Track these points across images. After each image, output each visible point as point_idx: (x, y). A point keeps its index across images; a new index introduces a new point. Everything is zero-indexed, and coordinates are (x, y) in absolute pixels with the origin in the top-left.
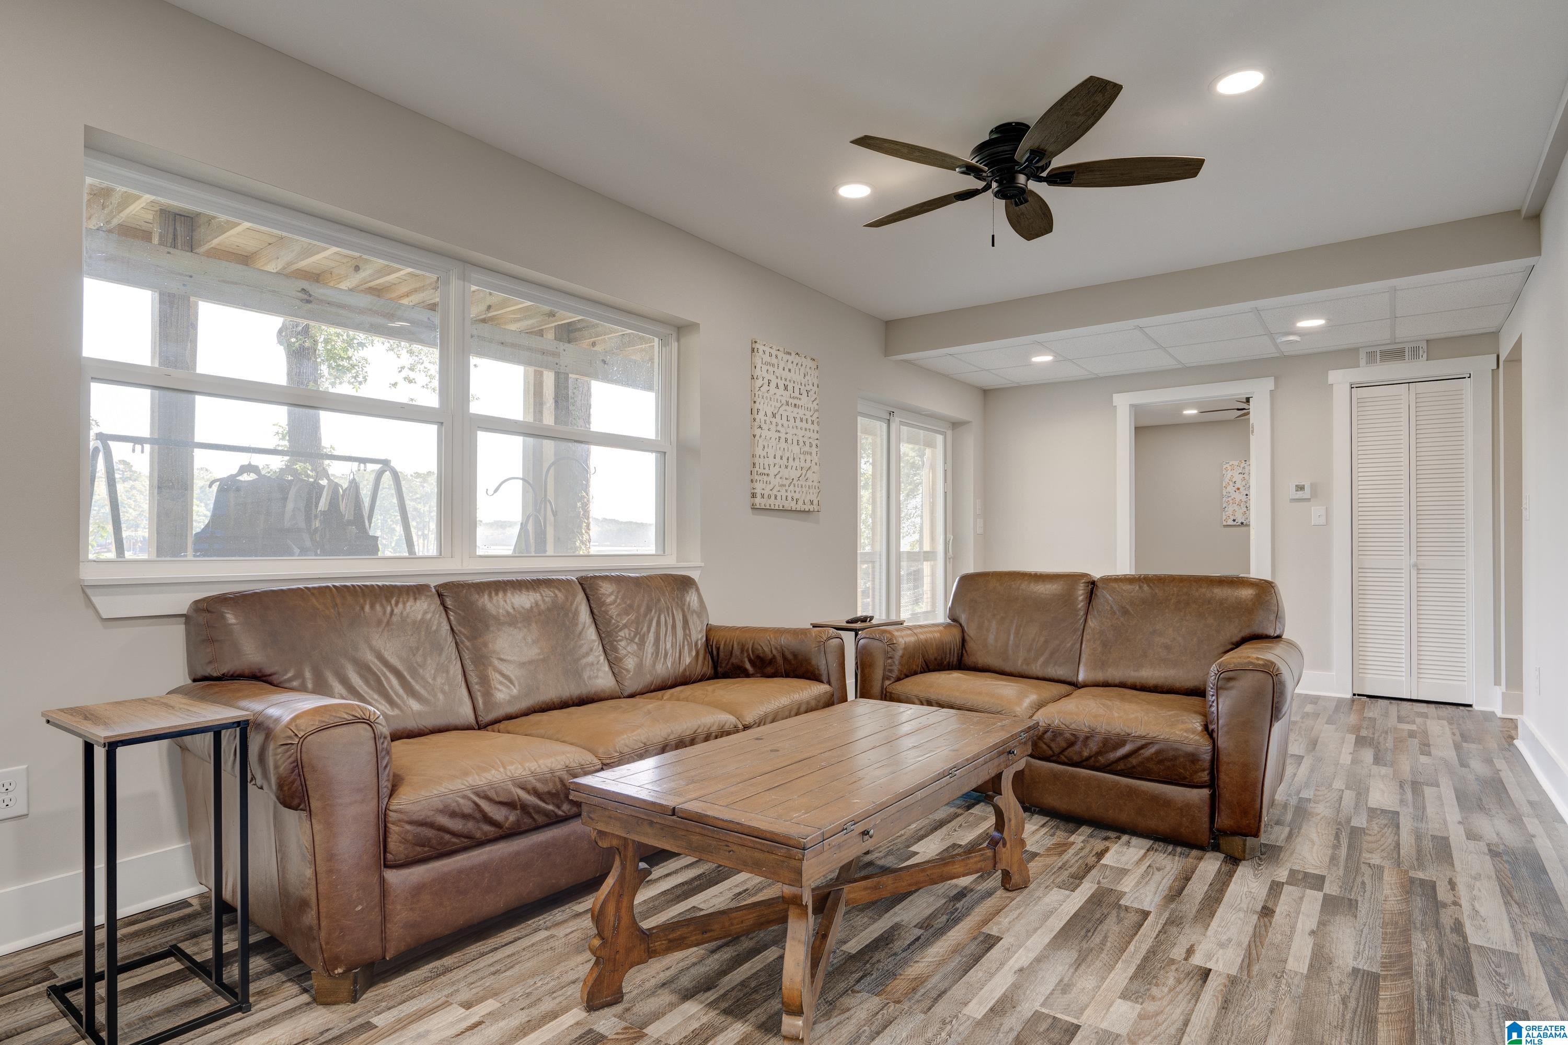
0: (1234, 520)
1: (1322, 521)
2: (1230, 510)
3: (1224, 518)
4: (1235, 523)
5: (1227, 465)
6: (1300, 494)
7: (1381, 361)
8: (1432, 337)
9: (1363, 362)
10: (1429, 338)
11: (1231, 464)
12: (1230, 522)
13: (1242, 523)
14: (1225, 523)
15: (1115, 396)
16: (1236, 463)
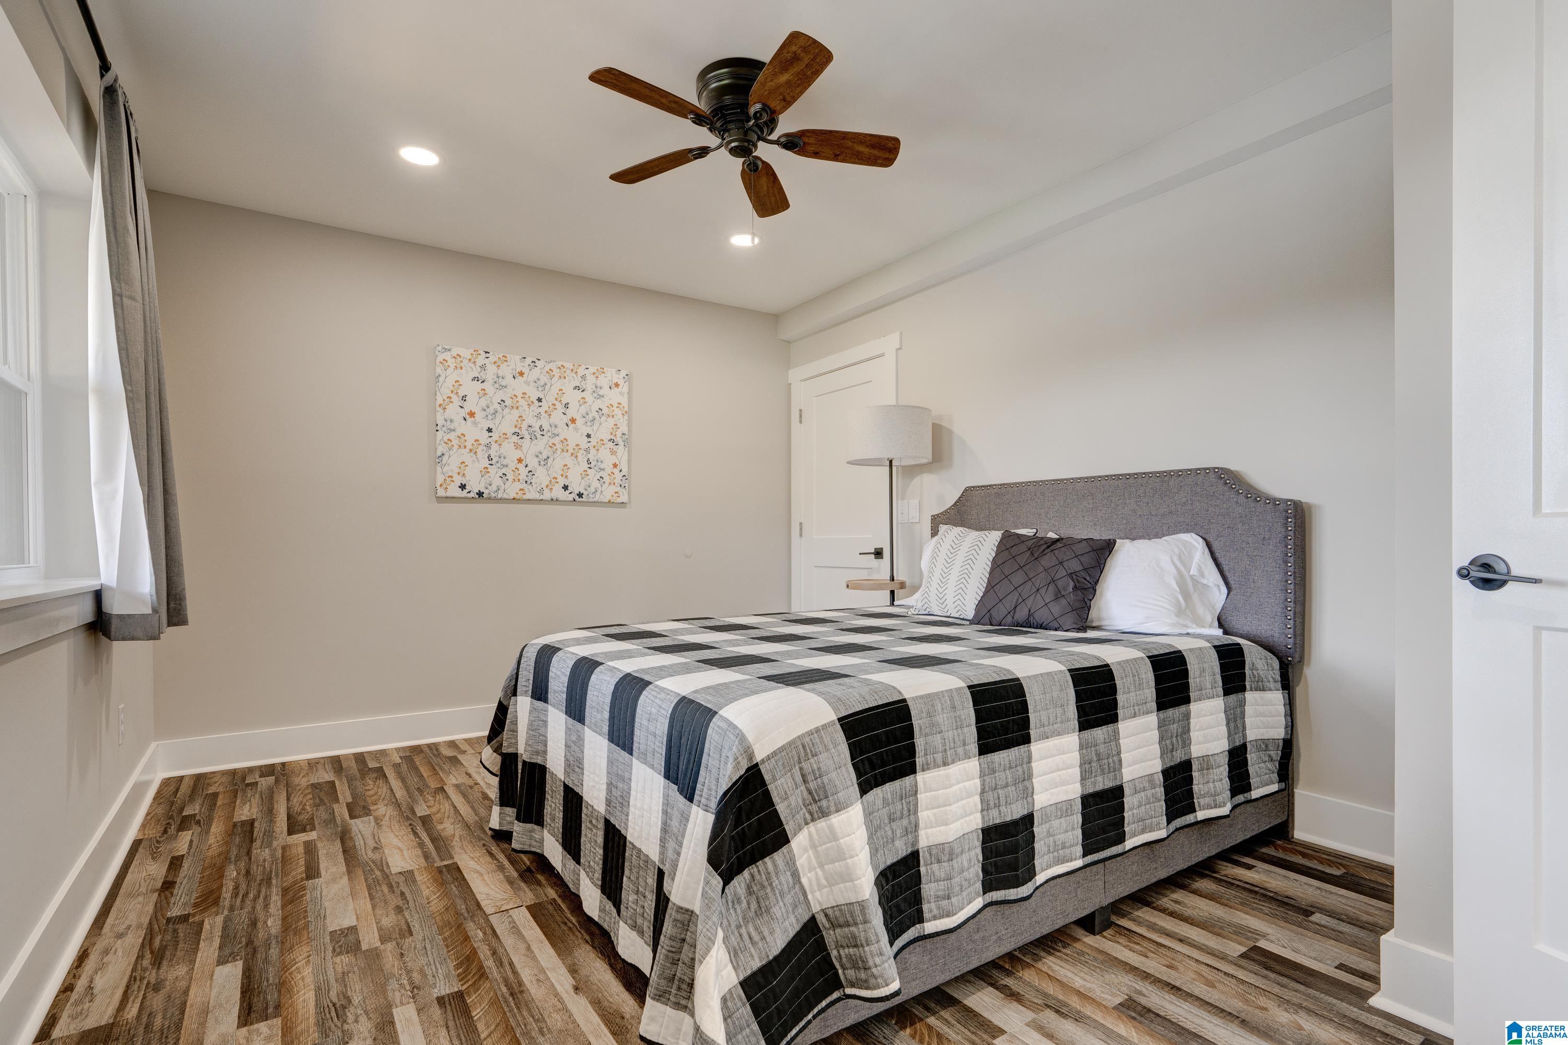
0: (463, 487)
2: (452, 463)
3: (440, 479)
4: (464, 494)
5: (447, 356)
11: (455, 352)
12: (454, 491)
13: (480, 494)
14: (441, 493)
16: (466, 353)
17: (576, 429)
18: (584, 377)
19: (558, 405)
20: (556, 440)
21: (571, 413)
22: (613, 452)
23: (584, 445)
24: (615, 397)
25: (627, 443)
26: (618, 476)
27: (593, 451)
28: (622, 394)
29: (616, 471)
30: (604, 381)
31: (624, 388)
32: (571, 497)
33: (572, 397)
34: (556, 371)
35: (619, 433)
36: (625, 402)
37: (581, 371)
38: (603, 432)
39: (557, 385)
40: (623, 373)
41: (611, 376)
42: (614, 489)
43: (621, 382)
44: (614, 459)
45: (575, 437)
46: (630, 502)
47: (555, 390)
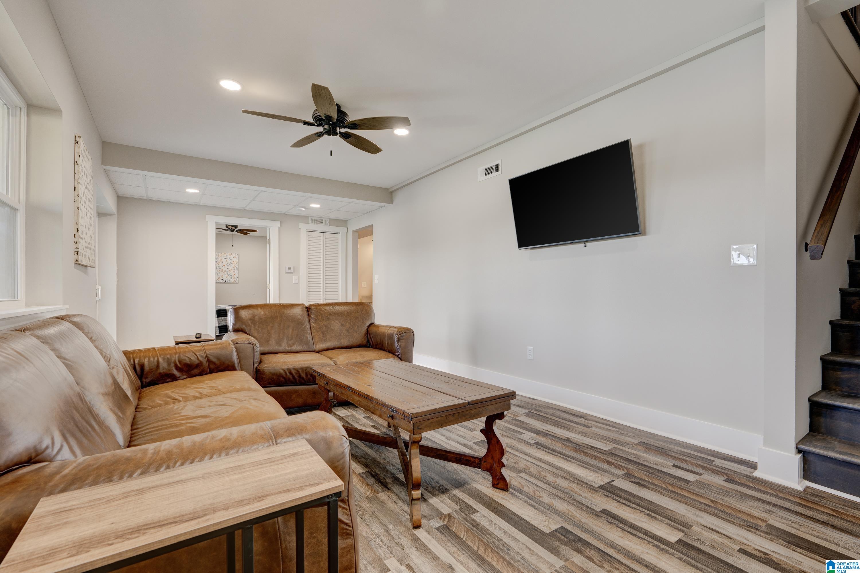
0: (222, 280)
1: (297, 282)
6: (289, 271)
7: (316, 223)
8: (331, 218)
9: (310, 222)
10: (330, 218)
13: (226, 281)
15: (207, 216)
17: (225, 267)
18: (227, 256)
19: (220, 262)
20: (220, 270)
21: (224, 264)
22: (234, 272)
23: (227, 270)
24: (235, 260)
25: (238, 269)
26: (235, 277)
27: (229, 272)
28: (236, 259)
29: (235, 276)
30: (232, 256)
31: (237, 257)
32: (223, 282)
33: (224, 260)
34: (220, 255)
35: (235, 268)
36: (237, 261)
37: (226, 255)
38: (232, 267)
39: (220, 258)
40: (237, 254)
41: (234, 255)
42: (234, 280)
43: (236, 256)
44: (234, 273)
45: (224, 269)
46: (238, 282)
47: (220, 259)
